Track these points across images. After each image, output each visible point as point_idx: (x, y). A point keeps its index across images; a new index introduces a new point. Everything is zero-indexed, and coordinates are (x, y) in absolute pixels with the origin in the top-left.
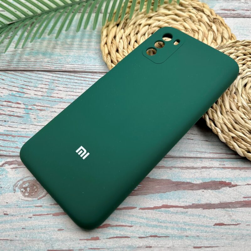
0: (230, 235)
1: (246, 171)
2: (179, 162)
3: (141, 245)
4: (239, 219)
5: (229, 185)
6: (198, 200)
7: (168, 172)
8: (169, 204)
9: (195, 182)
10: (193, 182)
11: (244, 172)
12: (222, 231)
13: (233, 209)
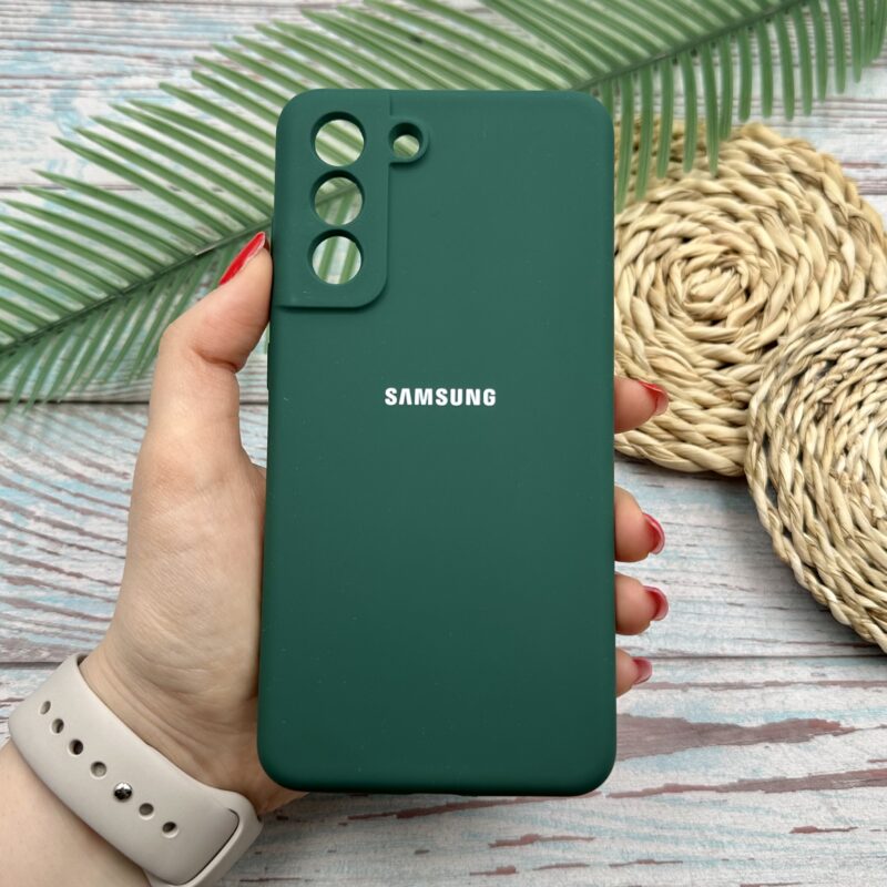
0: (830, 857)
1: (880, 692)
2: (706, 670)
3: (617, 882)
4: (854, 815)
5: (833, 729)
6: (754, 771)
7: (677, 700)
8: (681, 782)
9: (746, 724)
10: (741, 724)
11: (876, 694)
12: (812, 846)
13: (840, 792)
